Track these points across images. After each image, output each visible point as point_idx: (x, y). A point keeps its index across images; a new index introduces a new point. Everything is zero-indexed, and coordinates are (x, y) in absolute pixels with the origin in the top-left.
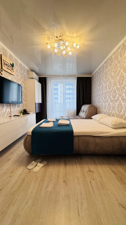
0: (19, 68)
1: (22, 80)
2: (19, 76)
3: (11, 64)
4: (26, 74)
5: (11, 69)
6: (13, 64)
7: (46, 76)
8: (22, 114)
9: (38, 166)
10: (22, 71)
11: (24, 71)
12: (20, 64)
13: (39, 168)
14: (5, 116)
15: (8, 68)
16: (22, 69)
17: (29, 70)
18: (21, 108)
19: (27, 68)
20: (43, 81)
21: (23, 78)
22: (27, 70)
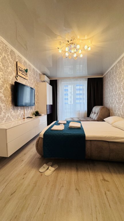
3: (25, 70)
7: (57, 78)
8: (34, 115)
17: (41, 74)
18: (33, 110)
19: (39, 72)
20: (54, 84)
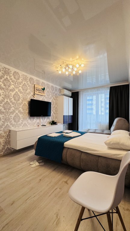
0: (50, 90)
1: (52, 98)
2: (50, 96)
3: (42, 89)
4: (58, 92)
5: (42, 92)
6: (44, 88)
7: (78, 90)
9: (35, 164)
10: (53, 90)
11: (56, 90)
12: (52, 86)
13: (35, 165)
14: (35, 125)
15: (40, 92)
16: (54, 89)
17: (61, 88)
18: (51, 119)
19: (58, 87)
20: (75, 96)
21: (54, 96)
22: (60, 89)
